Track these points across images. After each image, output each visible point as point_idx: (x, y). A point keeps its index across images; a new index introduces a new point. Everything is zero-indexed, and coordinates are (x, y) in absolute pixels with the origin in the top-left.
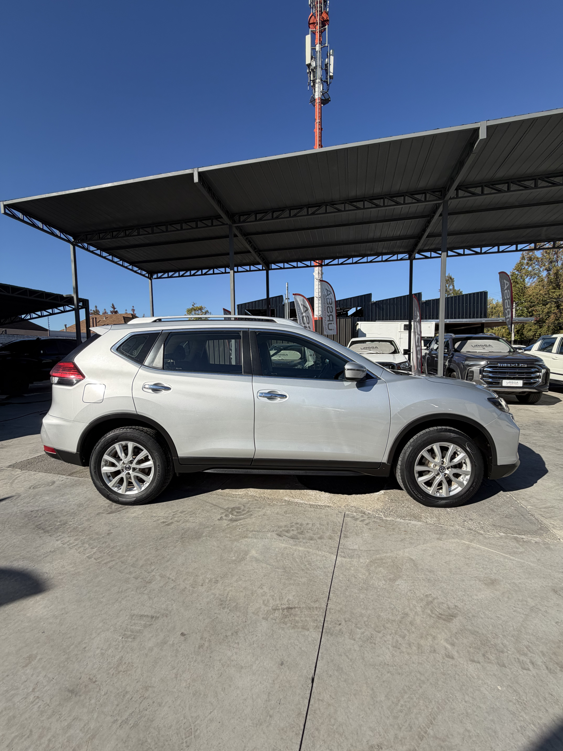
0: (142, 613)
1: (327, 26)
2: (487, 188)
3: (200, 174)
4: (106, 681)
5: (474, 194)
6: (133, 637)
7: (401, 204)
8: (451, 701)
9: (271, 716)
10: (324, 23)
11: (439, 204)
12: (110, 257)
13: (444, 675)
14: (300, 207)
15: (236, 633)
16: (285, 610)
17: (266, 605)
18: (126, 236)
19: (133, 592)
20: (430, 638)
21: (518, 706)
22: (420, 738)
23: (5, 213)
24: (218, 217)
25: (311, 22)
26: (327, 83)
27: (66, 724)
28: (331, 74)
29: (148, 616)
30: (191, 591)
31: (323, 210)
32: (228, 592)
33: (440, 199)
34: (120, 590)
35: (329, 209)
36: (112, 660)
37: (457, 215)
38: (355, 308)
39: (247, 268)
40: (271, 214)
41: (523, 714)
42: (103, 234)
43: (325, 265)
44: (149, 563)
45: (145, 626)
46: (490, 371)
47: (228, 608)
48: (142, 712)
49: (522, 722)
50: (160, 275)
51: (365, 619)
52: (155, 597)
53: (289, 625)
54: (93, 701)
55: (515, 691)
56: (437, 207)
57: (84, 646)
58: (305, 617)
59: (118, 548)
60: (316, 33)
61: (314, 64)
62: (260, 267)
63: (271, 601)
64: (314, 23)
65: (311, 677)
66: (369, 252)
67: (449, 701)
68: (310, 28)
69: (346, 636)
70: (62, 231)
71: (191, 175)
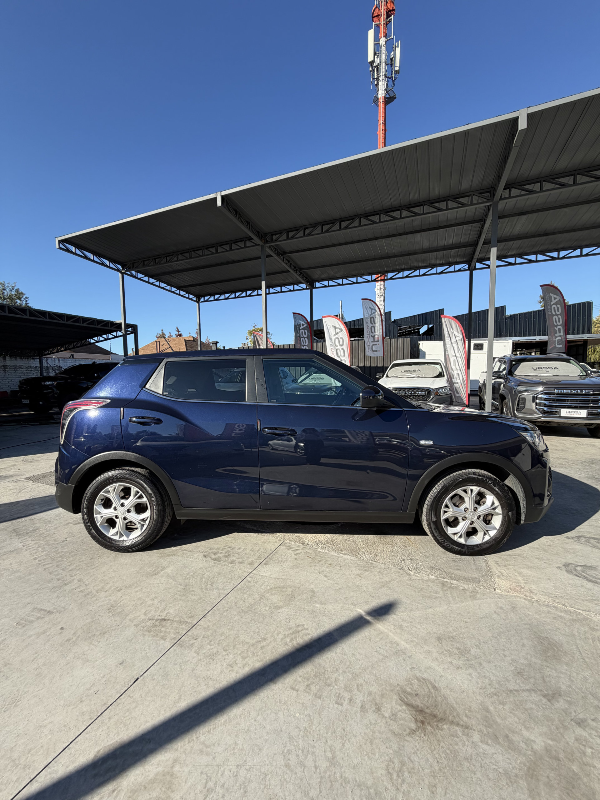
0: (42, 608)
1: (392, 17)
2: (547, 183)
3: (223, 198)
5: (531, 192)
6: (24, 625)
7: (443, 210)
9: (81, 702)
10: (389, 13)
11: (489, 206)
12: (158, 283)
14: (332, 222)
15: (104, 633)
16: (158, 621)
17: (145, 614)
18: (167, 262)
19: (48, 590)
21: (301, 733)
23: (60, 248)
24: (250, 239)
25: (375, 15)
26: (392, 79)
28: (397, 69)
29: (46, 611)
30: (93, 595)
31: (356, 223)
32: (123, 600)
33: (489, 200)
34: (40, 587)
35: (364, 221)
38: (427, 326)
39: (291, 287)
40: (302, 231)
41: (300, 740)
42: (147, 261)
43: (372, 281)
44: (78, 568)
45: (38, 618)
46: (545, 398)
47: (112, 613)
49: (293, 747)
50: (207, 298)
51: (223, 638)
52: (62, 597)
53: (152, 633)
55: (310, 720)
56: (488, 210)
58: (171, 629)
60: (380, 27)
61: (377, 61)
62: (304, 286)
63: (152, 612)
64: (378, 16)
65: (137, 677)
66: (421, 264)
67: (240, 717)
68: (373, 21)
69: (193, 650)
70: (111, 261)
71: (215, 199)
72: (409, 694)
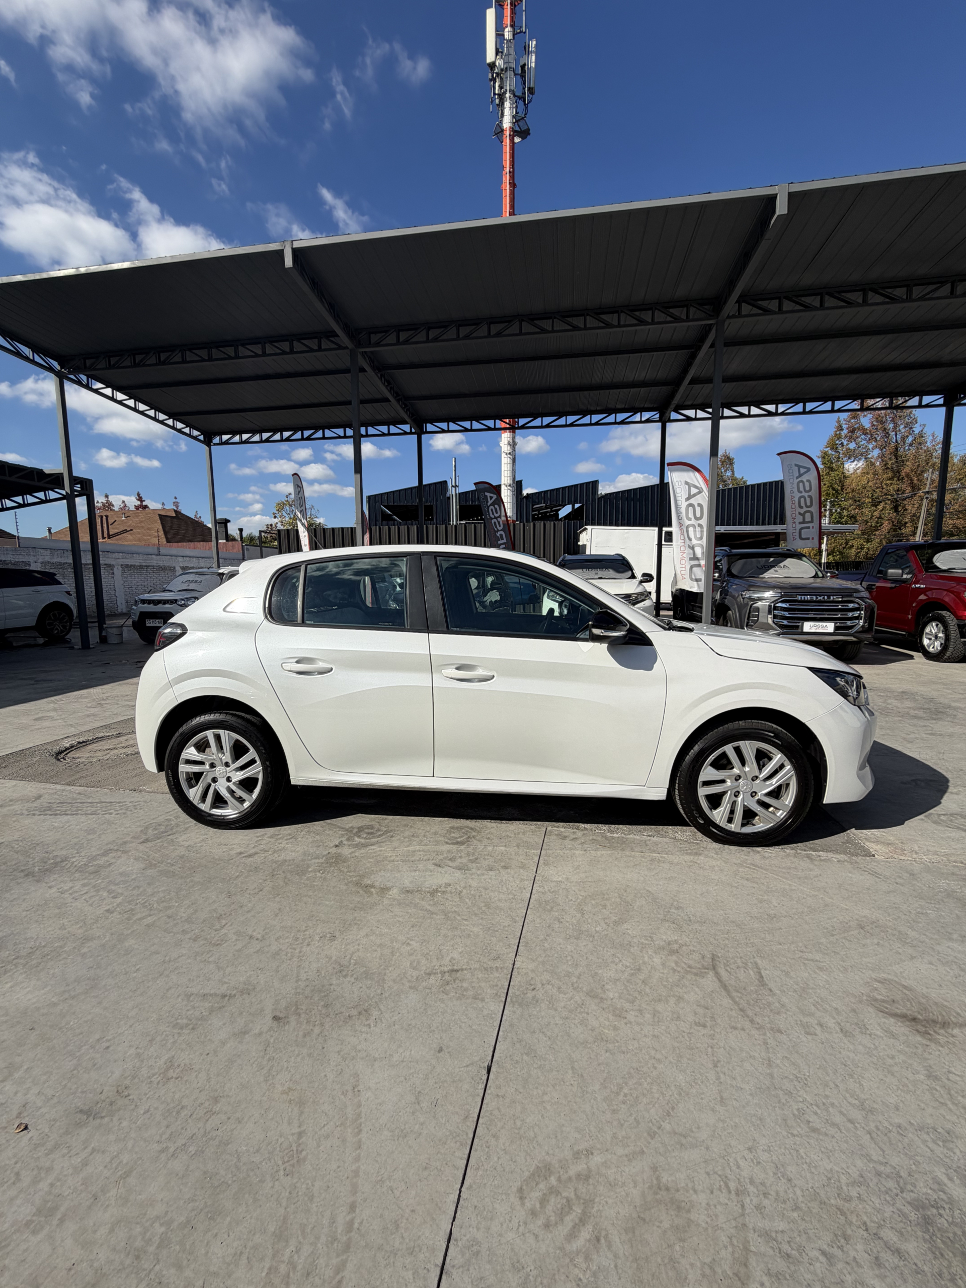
0: (207, 991)
2: (789, 302)
3: (296, 252)
4: (146, 1094)
5: (766, 311)
6: (191, 1027)
7: (647, 323)
8: (699, 1083)
11: (711, 326)
12: (131, 403)
13: (692, 1049)
14: (476, 322)
15: (366, 1011)
16: (447, 974)
17: (415, 968)
18: (160, 363)
19: (189, 961)
20: (672, 1001)
21: (796, 1083)
22: (651, 1136)
24: (331, 334)
26: (524, 101)
27: (79, 1160)
29: (216, 995)
30: (289, 955)
31: (515, 328)
32: (353, 953)
33: (711, 317)
34: (167, 958)
35: (526, 327)
36: (156, 1062)
37: (738, 347)
38: (570, 506)
39: (384, 429)
40: (424, 333)
41: (801, 1092)
42: (117, 358)
43: (520, 428)
44: (217, 915)
45: (211, 1011)
46: (785, 608)
47: (352, 976)
48: (209, 1133)
49: (801, 1104)
50: (225, 437)
51: (574, 979)
52: (227, 966)
53: (452, 994)
54: (125, 1124)
56: (707, 330)
57: (107, 1044)
58: (478, 983)
59: (162, 895)
60: (505, 7)
61: (500, 63)
62: (406, 428)
63: (424, 962)
65: (486, 1065)
66: (593, 408)
67: (696, 1083)
69: (543, 1005)
70: (36, 349)
71: (280, 254)
72: (883, 1001)
